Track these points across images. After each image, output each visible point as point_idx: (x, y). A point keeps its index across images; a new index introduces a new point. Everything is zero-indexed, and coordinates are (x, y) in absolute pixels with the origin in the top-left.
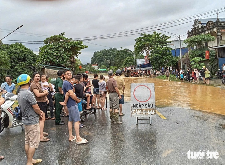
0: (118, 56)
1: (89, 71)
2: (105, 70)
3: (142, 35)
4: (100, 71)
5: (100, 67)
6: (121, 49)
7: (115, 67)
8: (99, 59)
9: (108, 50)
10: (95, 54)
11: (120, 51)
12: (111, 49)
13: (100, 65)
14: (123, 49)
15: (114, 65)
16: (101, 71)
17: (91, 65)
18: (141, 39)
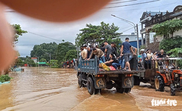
0: (60, 49)
1: (28, 63)
2: (45, 63)
3: (88, 26)
4: (39, 64)
5: (40, 60)
6: (63, 42)
7: (56, 61)
8: (38, 52)
9: (48, 44)
10: (35, 47)
11: (62, 43)
12: (51, 43)
13: (40, 59)
14: (64, 42)
15: (54, 59)
16: (41, 64)
17: (30, 58)
18: (86, 31)
